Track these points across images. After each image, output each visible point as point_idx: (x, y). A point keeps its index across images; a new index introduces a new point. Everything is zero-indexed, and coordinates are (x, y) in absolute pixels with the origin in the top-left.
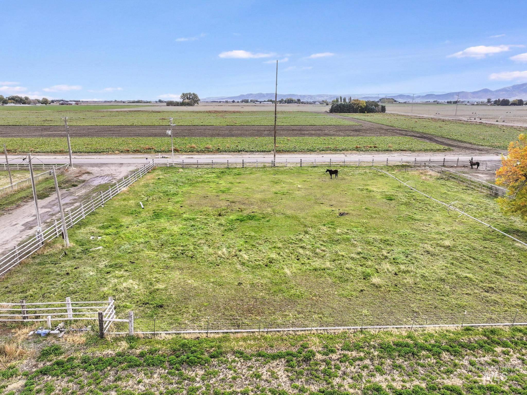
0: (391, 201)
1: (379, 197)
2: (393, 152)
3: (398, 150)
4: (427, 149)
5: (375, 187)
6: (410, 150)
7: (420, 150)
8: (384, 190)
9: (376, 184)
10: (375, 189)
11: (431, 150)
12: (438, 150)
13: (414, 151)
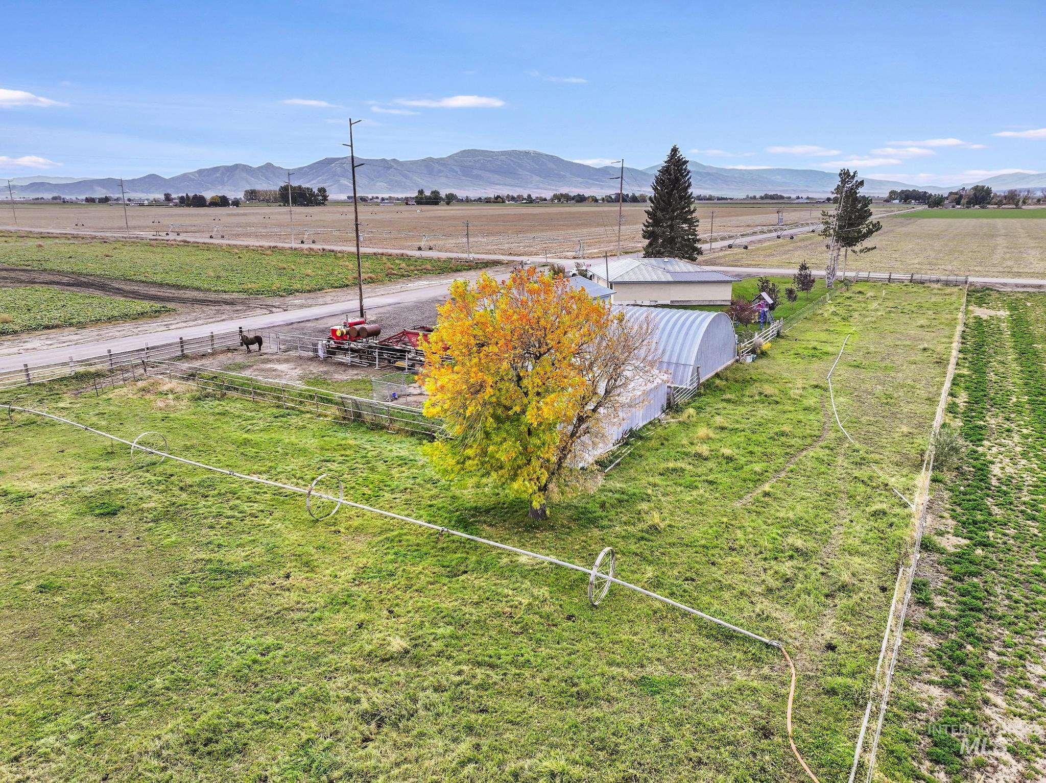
0: (115, 520)
1: (63, 514)
2: (24, 336)
3: (35, 329)
4: (113, 317)
5: (29, 473)
6: (71, 325)
7: (98, 321)
8: (67, 481)
9: (26, 463)
10: (32, 486)
11: (125, 317)
12: (142, 315)
13: (81, 326)
